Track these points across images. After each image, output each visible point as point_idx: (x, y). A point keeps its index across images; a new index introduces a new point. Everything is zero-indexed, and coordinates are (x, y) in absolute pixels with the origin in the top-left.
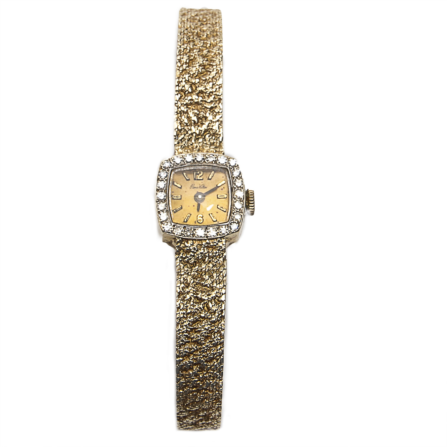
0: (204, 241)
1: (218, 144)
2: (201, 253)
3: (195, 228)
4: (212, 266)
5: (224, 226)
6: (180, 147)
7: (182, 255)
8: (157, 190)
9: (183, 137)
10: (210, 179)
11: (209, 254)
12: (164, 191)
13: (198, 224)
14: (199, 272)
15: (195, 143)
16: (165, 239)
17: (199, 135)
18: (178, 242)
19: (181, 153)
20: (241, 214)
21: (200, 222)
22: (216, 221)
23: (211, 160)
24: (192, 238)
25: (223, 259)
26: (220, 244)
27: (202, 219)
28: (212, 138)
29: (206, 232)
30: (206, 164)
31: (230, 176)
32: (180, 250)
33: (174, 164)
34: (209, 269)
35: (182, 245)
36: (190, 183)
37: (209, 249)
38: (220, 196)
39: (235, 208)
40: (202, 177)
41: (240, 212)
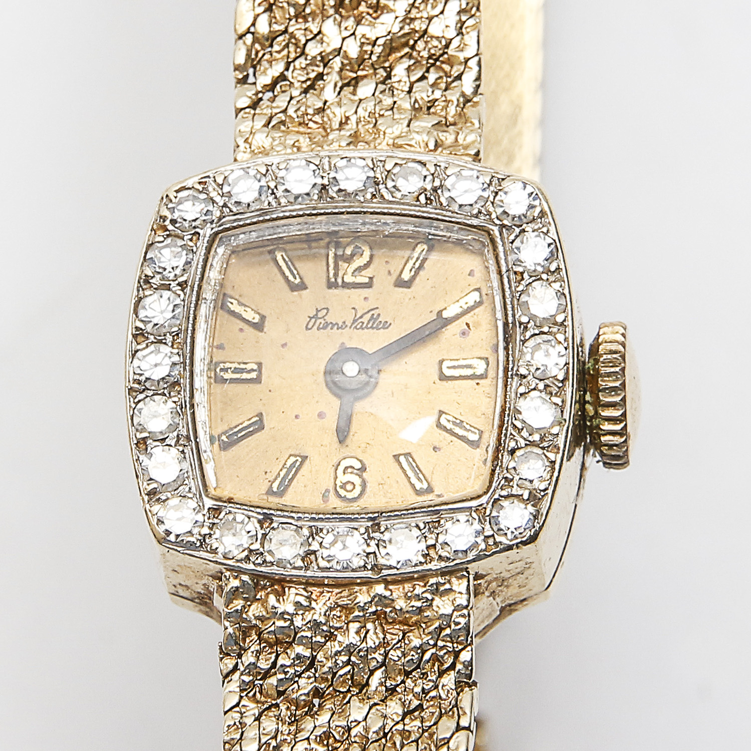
0: (364, 588)
1: (452, 110)
2: (350, 650)
3: (320, 524)
4: (400, 712)
5: (462, 517)
6: (260, 123)
7: (253, 660)
8: (139, 334)
9: (277, 74)
10: (407, 284)
11: (386, 655)
12: (169, 339)
13: (340, 506)
14: (336, 740)
15: (339, 104)
16: (180, 579)
17: (361, 61)
18: (235, 593)
19: (265, 153)
20: (552, 456)
21: (350, 496)
22: (430, 490)
23: (410, 185)
24: (302, 573)
25: (458, 683)
26: (443, 606)
27: (357, 480)
28: (423, 78)
29: (373, 543)
30: (384, 208)
31: (504, 269)
32: (245, 634)
33: (225, 205)
34: (384, 726)
35: (255, 610)
36: (307, 301)
37: (386, 627)
38: (454, 367)
39: (519, 425)
40: (368, 272)
41: (545, 444)
